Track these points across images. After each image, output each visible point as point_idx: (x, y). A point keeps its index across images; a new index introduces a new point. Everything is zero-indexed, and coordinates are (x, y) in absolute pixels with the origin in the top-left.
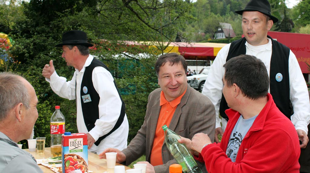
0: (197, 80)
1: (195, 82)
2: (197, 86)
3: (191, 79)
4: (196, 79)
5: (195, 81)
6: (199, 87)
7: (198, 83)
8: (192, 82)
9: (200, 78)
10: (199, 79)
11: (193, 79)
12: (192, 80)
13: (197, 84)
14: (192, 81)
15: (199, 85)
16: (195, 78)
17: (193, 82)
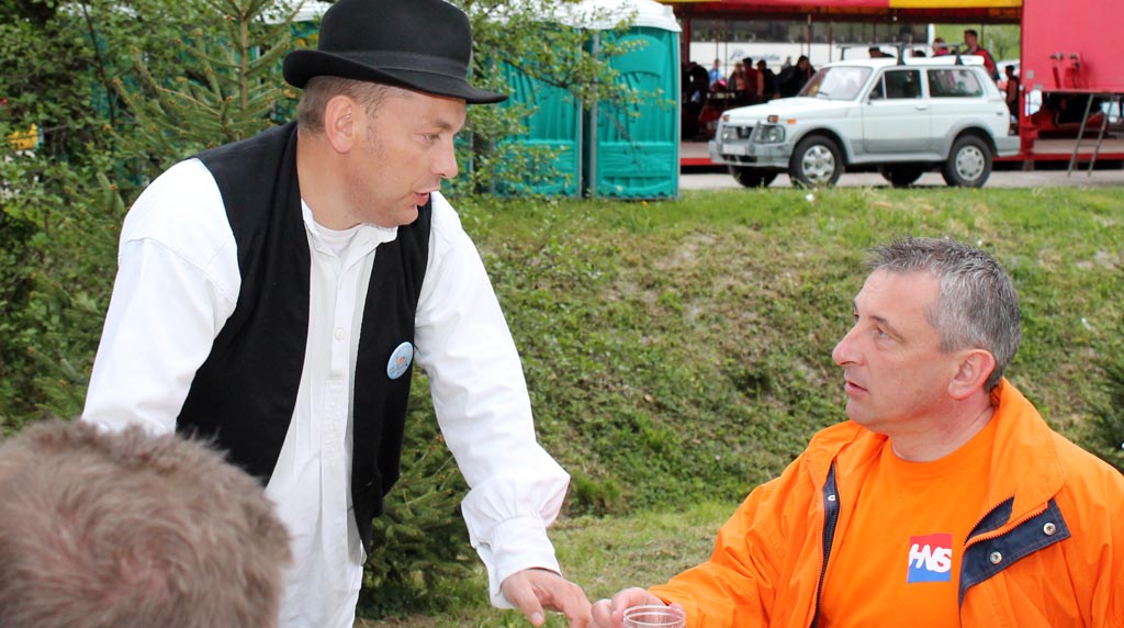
0: (785, 124)
1: (773, 138)
2: (784, 157)
3: (752, 123)
4: (779, 123)
5: (773, 131)
6: (790, 163)
7: (787, 142)
8: (758, 138)
9: (802, 118)
10: (791, 121)
11: (765, 122)
12: (759, 124)
13: (780, 148)
14: (760, 131)
15: (790, 152)
16: (774, 118)
17: (763, 137)
